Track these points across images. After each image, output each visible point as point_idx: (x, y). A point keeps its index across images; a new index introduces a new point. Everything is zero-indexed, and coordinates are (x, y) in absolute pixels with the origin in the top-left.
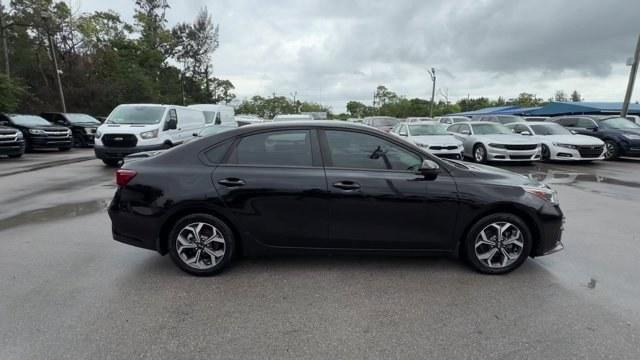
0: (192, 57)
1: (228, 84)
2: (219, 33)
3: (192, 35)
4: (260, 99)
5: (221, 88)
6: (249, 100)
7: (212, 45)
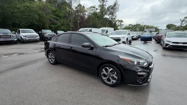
0: (111, 14)
1: (122, 21)
2: (119, 6)
3: (112, 8)
4: (131, 25)
5: (120, 23)
6: (128, 26)
7: (117, 10)
